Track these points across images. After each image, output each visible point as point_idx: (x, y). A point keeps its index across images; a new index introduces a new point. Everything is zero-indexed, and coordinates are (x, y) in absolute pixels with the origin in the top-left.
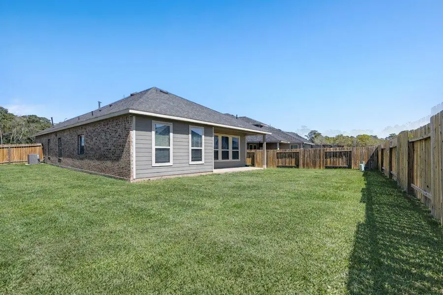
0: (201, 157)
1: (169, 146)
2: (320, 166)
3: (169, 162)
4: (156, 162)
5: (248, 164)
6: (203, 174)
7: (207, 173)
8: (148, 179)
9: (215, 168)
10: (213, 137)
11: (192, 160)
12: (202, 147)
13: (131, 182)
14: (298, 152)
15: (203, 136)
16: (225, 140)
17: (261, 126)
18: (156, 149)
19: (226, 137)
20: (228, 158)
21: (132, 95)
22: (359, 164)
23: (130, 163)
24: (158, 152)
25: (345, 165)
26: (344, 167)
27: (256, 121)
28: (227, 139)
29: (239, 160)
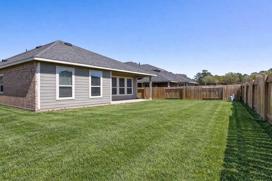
0: (100, 93)
1: (72, 85)
2: (198, 98)
3: (71, 96)
4: (60, 97)
5: (138, 97)
6: (101, 105)
7: (106, 105)
8: (52, 109)
9: (112, 101)
10: (111, 79)
11: (92, 95)
12: (100, 86)
13: (36, 112)
14: (182, 89)
15: (101, 78)
16: (122, 81)
17: (159, 71)
18: (60, 87)
19: (122, 79)
20: (124, 93)
21: (37, 48)
22: (229, 96)
23: (35, 98)
24: (62, 89)
25: (217, 98)
26: (217, 99)
27: (155, 67)
28: (123, 80)
29: (132, 94)
